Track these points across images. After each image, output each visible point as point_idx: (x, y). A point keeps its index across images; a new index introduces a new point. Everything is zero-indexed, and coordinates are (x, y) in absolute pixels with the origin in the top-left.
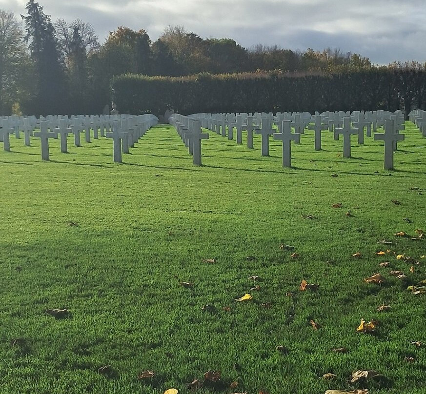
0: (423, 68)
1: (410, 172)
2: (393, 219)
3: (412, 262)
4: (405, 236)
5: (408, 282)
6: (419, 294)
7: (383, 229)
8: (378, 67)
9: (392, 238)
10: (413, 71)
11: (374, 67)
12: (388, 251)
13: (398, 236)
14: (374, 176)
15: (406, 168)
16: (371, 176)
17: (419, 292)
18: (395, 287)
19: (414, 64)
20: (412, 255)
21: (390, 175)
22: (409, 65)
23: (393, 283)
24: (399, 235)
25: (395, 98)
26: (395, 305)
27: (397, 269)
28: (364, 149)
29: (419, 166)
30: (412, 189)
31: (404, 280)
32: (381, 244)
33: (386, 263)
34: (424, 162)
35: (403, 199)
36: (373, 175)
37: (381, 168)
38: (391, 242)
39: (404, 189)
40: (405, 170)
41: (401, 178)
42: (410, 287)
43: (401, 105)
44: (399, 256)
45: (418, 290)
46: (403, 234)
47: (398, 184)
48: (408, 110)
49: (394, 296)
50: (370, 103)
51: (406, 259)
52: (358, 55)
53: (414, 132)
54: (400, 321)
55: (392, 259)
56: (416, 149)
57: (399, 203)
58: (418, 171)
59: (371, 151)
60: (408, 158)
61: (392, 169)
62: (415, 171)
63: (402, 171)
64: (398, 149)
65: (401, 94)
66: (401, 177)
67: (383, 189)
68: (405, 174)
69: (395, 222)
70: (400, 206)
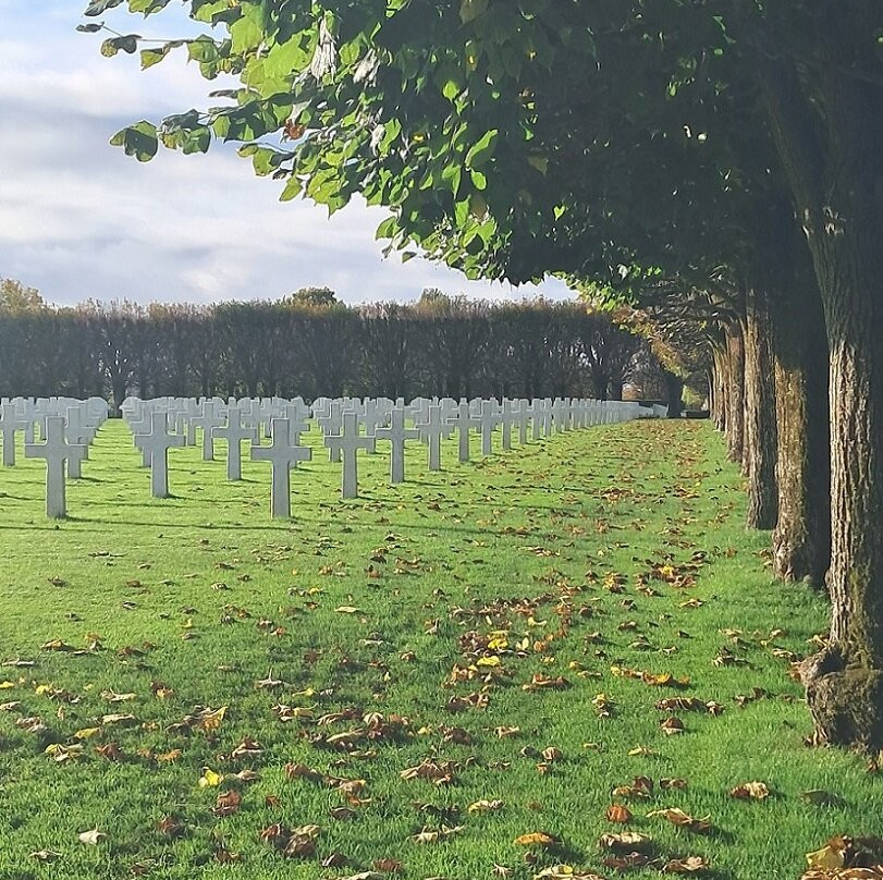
0: (148, 314)
1: (99, 521)
2: (44, 615)
3: (66, 698)
4: (63, 648)
5: (49, 737)
6: (65, 760)
7: (20, 637)
8: (57, 309)
9: (36, 653)
10: (127, 319)
11: (47, 309)
12: (22, 680)
13: (47, 648)
14: (23, 531)
15: (94, 514)
16: (18, 531)
17: (65, 756)
18: (21, 750)
19: (129, 306)
20: (68, 685)
21: (57, 528)
22: (119, 309)
23: (19, 743)
24: (50, 648)
25: (94, 373)
26: (12, 785)
27: (32, 715)
28: (13, 476)
29: (119, 510)
30: (94, 555)
31: (42, 734)
32: (9, 668)
33: (12, 704)
34: (130, 502)
35: (73, 575)
36: (22, 529)
37: (40, 516)
38: (32, 663)
39: (79, 555)
40: (88, 518)
41: (77, 534)
42: (51, 748)
43: (105, 388)
44: (41, 689)
45: (64, 753)
46: (59, 644)
47: (69, 547)
48: (121, 399)
49: (14, 768)
50: (41, 382)
51: (54, 693)
52: (16, 283)
53: (123, 442)
54: (18, 814)
55: (27, 695)
56: (119, 475)
57: (61, 585)
58: (114, 519)
59: (28, 480)
60: (99, 494)
61: (63, 516)
62: (108, 518)
63: (82, 520)
64: (83, 476)
65: (105, 366)
66: (79, 531)
67: (37, 557)
68: (89, 526)
69: (48, 622)
70: (64, 590)
